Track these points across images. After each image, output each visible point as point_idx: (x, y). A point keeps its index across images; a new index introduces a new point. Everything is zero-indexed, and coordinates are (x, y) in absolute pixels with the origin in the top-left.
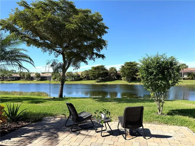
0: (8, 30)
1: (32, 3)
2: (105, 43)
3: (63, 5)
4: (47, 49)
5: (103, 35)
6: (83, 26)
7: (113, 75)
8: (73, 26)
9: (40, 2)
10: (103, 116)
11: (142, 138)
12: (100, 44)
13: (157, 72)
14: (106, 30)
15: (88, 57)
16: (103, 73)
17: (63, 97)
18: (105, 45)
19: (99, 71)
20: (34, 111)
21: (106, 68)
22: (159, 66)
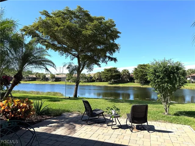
0: (30, 35)
1: (52, 12)
2: (117, 46)
3: (80, 14)
4: (64, 52)
5: (115, 39)
6: (97, 32)
7: (126, 78)
8: (89, 32)
9: (59, 11)
10: (113, 112)
11: (146, 132)
12: (113, 48)
13: (163, 75)
14: (118, 35)
15: (101, 60)
16: (115, 75)
17: (78, 97)
18: (118, 48)
19: (112, 73)
20: (54, 108)
21: (119, 71)
22: (165, 71)
